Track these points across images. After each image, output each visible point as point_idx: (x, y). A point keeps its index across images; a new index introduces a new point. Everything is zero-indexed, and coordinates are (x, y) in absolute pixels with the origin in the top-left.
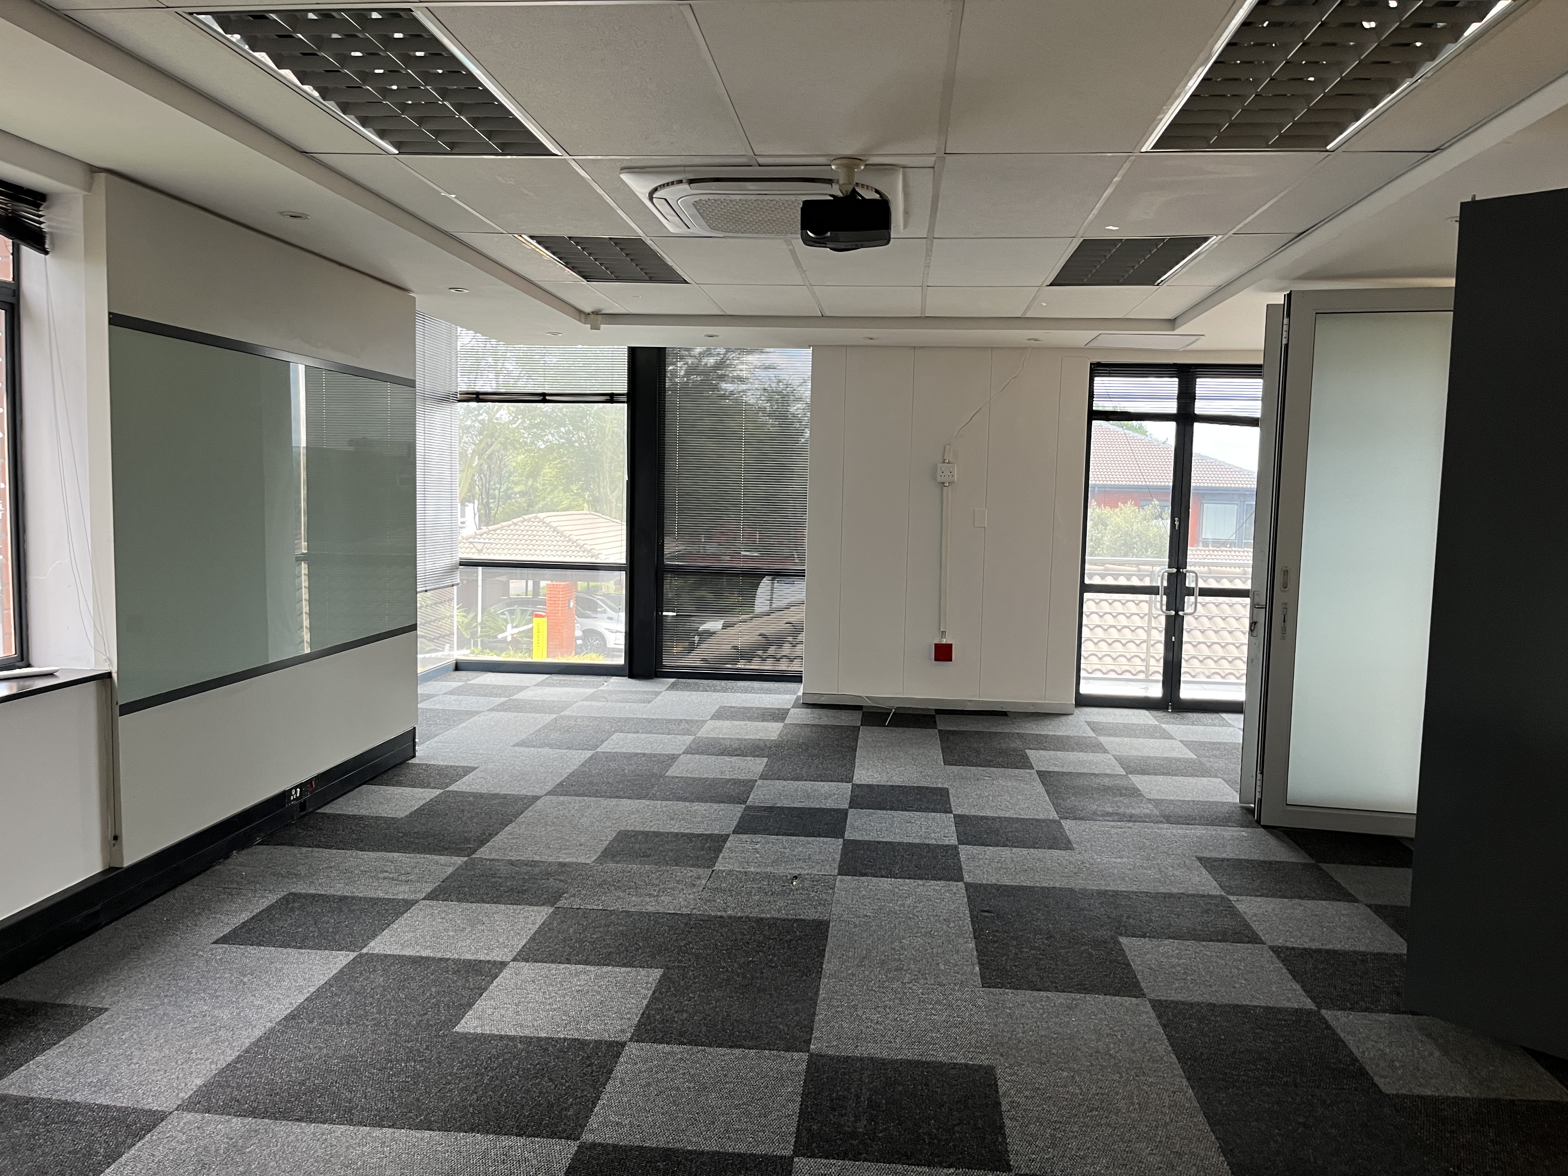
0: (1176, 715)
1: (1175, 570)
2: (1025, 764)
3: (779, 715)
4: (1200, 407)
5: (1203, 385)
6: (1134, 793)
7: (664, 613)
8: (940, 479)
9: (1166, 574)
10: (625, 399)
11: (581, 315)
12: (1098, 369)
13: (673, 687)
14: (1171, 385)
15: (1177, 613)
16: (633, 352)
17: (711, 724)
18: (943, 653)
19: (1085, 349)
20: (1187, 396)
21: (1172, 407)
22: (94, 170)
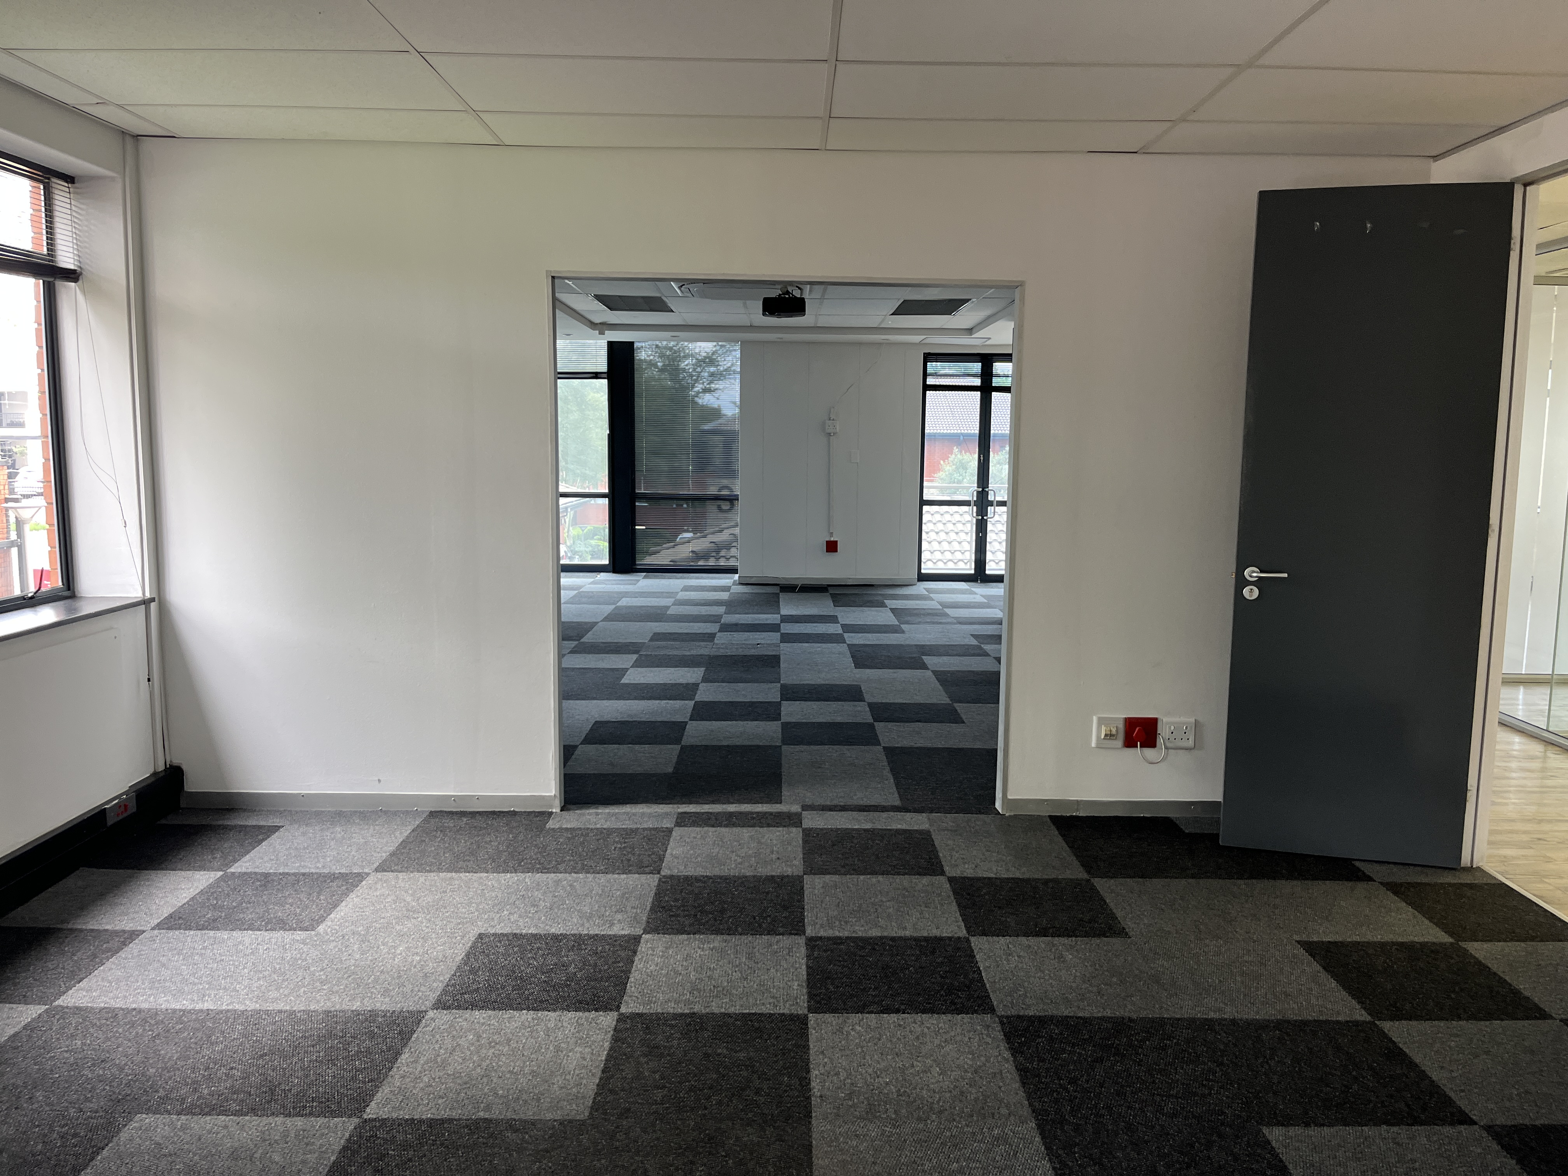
0: (982, 584)
1: (981, 489)
2: (883, 605)
3: (726, 589)
4: (996, 382)
5: (997, 367)
7: (637, 527)
8: (828, 431)
9: (975, 493)
10: (605, 376)
11: (594, 327)
12: (929, 357)
13: (645, 577)
14: (977, 367)
15: (983, 518)
16: (608, 342)
17: (681, 593)
18: (832, 547)
19: (920, 343)
20: (987, 374)
21: (977, 382)
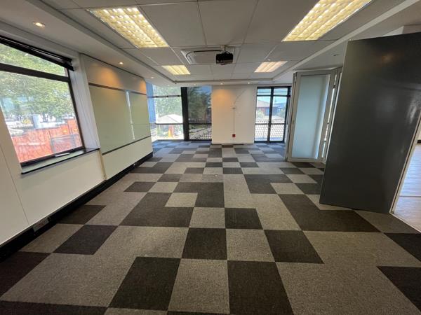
0: (270, 144)
1: (270, 121)
2: (248, 153)
4: (274, 94)
5: (275, 90)
6: (266, 157)
9: (268, 121)
10: (181, 96)
11: (173, 82)
12: (258, 88)
14: (270, 90)
16: (182, 88)
17: (198, 149)
18: (234, 136)
19: (257, 84)
20: (272, 92)
21: (270, 94)
22: (80, 54)
